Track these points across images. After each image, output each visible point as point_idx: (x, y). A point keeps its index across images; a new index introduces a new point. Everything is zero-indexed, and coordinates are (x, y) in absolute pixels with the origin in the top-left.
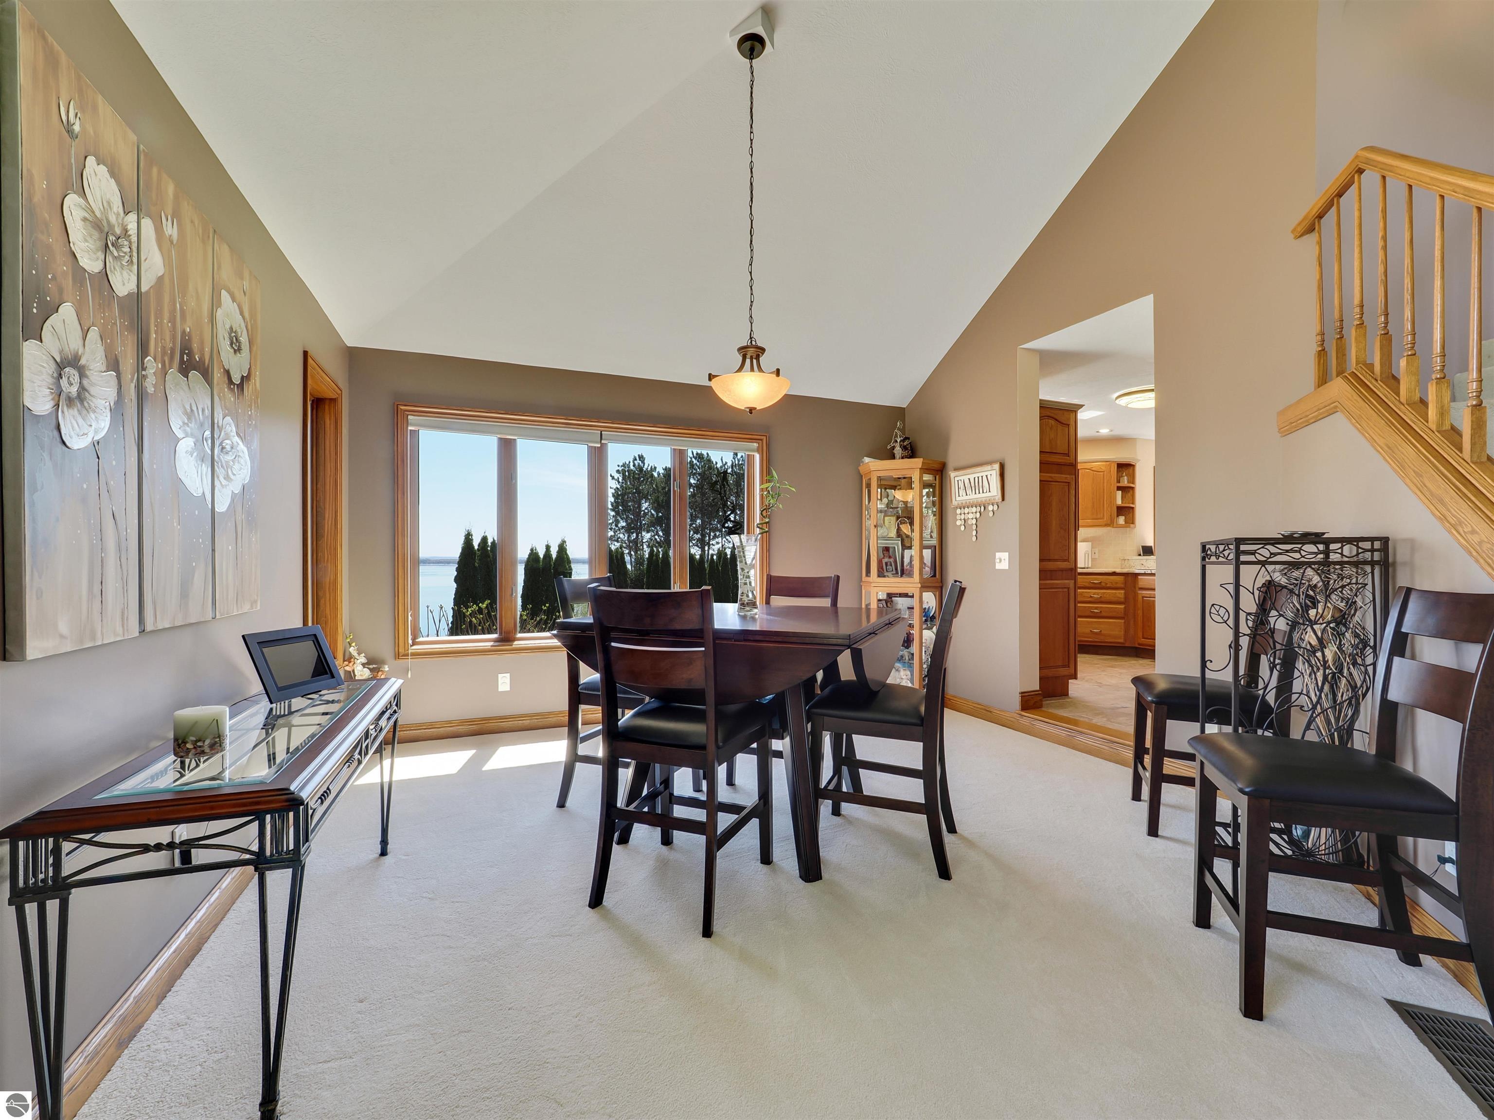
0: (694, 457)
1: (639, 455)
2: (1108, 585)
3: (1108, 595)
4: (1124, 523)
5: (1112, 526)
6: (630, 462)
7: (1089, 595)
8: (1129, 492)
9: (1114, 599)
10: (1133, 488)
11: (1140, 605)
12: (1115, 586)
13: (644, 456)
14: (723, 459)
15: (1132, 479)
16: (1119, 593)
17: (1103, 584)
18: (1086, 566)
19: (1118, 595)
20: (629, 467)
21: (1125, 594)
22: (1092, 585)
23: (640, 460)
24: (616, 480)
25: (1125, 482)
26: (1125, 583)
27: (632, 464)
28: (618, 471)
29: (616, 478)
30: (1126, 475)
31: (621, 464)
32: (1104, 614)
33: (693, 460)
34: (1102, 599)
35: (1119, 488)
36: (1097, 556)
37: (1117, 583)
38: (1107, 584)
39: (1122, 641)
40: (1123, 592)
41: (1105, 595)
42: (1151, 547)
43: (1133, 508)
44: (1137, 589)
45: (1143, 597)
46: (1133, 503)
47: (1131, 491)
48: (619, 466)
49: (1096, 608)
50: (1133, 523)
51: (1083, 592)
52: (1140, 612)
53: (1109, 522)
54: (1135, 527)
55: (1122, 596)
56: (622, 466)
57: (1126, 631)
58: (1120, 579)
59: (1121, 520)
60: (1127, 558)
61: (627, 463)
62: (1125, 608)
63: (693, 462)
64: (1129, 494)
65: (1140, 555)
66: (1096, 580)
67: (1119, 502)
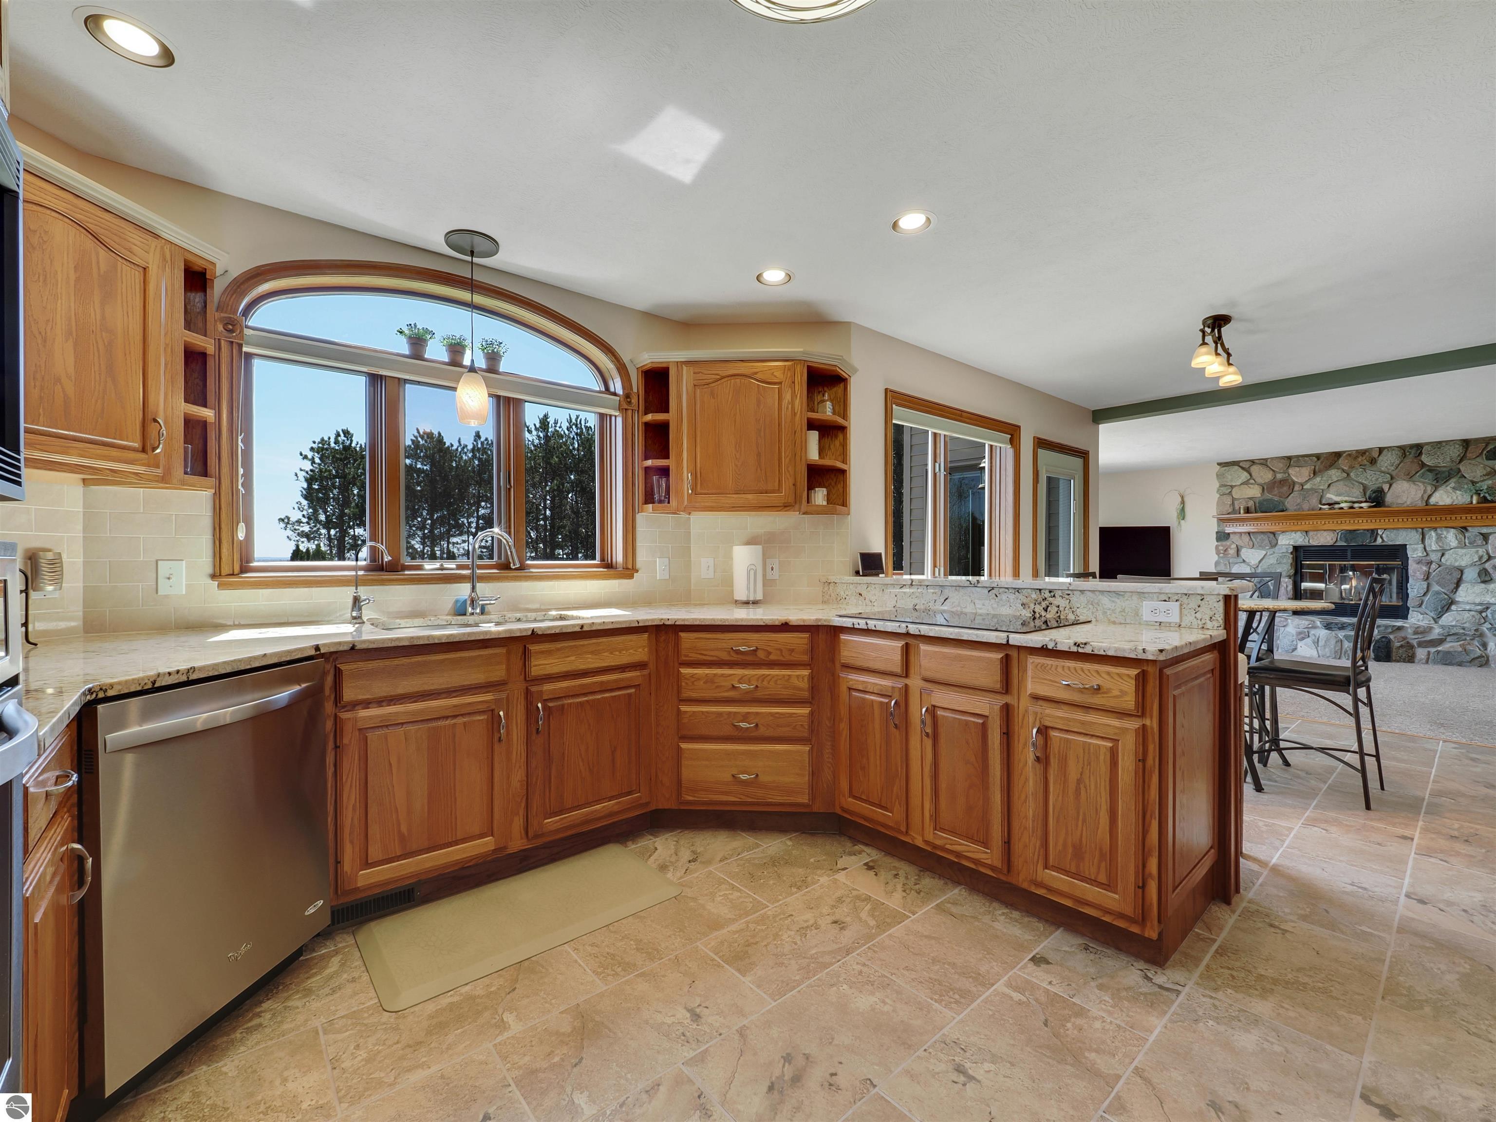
0: (420, 436)
1: (342, 430)
2: (772, 657)
3: (772, 683)
4: (825, 503)
5: (797, 506)
6: (329, 438)
7: (728, 684)
8: (836, 437)
9: (785, 693)
10: (843, 429)
11: (844, 711)
12: (787, 658)
13: (351, 432)
14: (461, 440)
15: (843, 407)
16: (798, 676)
17: (761, 655)
18: (752, 599)
19: (795, 681)
20: (329, 444)
21: (812, 677)
22: (735, 657)
23: (345, 436)
24: (310, 460)
25: (827, 411)
26: (813, 649)
27: (332, 440)
28: (312, 449)
29: (310, 457)
30: (832, 401)
31: (318, 440)
32: (762, 731)
33: (419, 439)
34: (759, 694)
35: (812, 425)
36: (776, 575)
37: (792, 651)
38: (770, 653)
39: (804, 799)
40: (806, 672)
41: (765, 683)
42: (880, 555)
43: (843, 472)
44: (838, 666)
45: (850, 689)
46: (845, 461)
47: (841, 436)
48: (314, 442)
49: (745, 717)
50: (844, 503)
51: (715, 675)
52: (844, 727)
53: (791, 500)
54: (849, 514)
55: (804, 684)
56: (319, 443)
57: (815, 773)
58: (800, 640)
59: (820, 496)
60: (832, 579)
61: (326, 439)
62: (812, 713)
63: (419, 442)
64: (837, 443)
65: (857, 573)
66: (744, 643)
67: (813, 454)
